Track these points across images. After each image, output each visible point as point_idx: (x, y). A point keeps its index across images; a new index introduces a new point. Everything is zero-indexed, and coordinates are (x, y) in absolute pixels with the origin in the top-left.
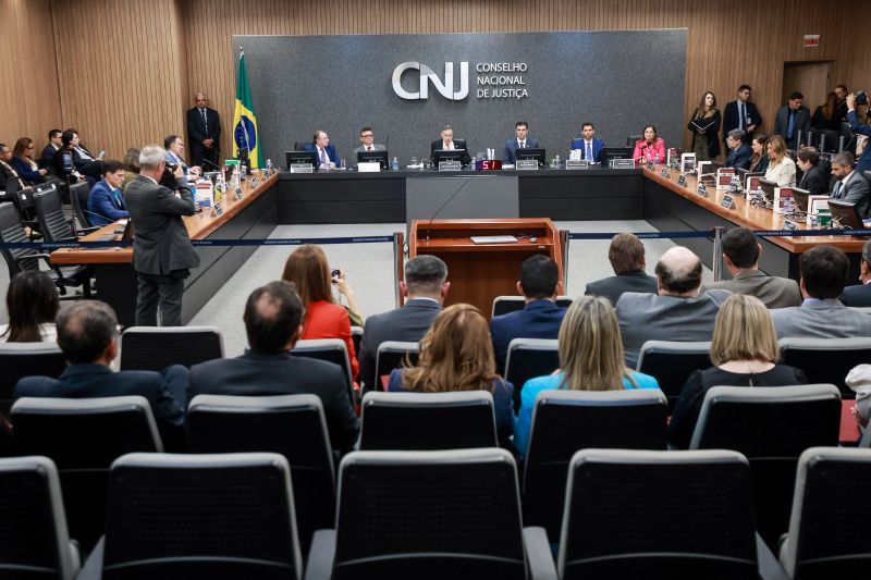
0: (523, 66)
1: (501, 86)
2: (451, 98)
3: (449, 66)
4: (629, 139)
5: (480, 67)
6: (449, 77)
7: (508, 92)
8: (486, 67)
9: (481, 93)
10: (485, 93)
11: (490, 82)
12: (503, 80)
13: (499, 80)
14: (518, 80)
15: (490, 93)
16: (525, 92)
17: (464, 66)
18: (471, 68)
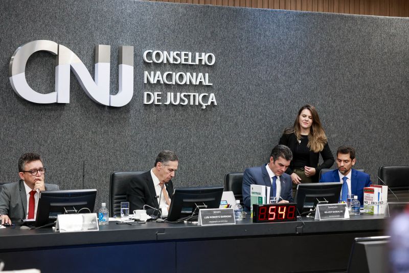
0: (210, 58)
1: (179, 87)
2: (105, 102)
3: (104, 51)
4: (381, 172)
5: (149, 55)
6: (104, 68)
7: (188, 97)
8: (158, 55)
9: (149, 95)
10: (155, 97)
11: (164, 80)
12: (181, 77)
13: (176, 77)
14: (203, 78)
15: (163, 97)
16: (212, 98)
17: (128, 52)
18: (137, 55)
